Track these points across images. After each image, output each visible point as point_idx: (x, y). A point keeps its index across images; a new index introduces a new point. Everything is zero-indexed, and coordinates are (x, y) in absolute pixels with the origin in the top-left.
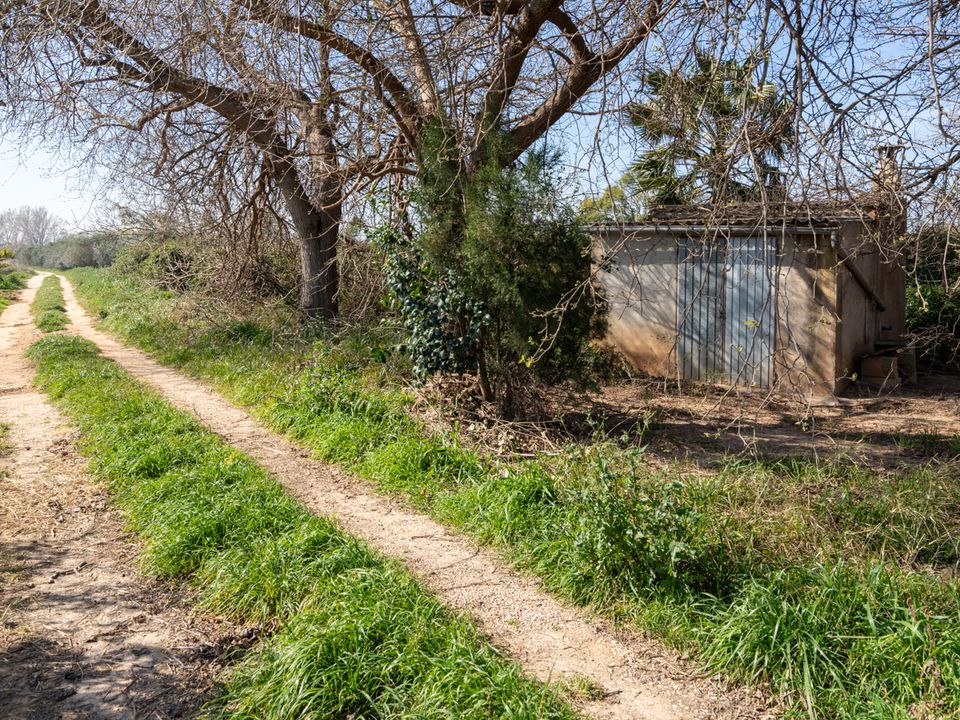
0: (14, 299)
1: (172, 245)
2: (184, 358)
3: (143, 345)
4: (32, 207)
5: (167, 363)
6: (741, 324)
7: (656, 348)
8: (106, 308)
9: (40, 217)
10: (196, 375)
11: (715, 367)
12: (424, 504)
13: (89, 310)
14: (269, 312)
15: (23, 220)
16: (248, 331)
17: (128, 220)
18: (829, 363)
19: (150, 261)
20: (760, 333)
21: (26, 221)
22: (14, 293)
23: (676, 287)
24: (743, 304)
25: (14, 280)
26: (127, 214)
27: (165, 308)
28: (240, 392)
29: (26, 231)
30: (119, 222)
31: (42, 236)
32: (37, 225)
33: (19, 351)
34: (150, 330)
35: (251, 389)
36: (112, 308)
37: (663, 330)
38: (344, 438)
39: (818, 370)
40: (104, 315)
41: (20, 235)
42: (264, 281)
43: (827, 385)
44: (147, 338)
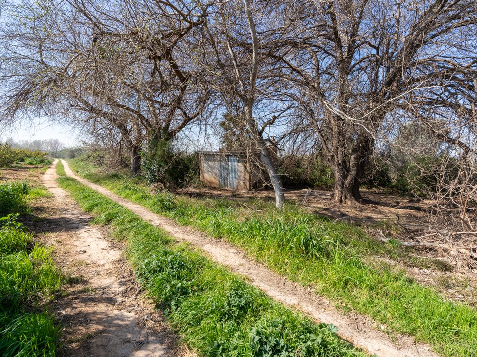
0: (49, 167)
1: (98, 153)
2: (98, 181)
3: (88, 179)
4: (53, 139)
5: (93, 182)
6: (231, 175)
7: (213, 180)
8: (78, 170)
9: (56, 142)
10: (100, 185)
11: (225, 185)
12: (139, 204)
13: (73, 171)
14: (123, 171)
15: (50, 143)
16: (115, 176)
17: (85, 145)
18: (248, 184)
19: (92, 157)
20: (235, 177)
21: (51, 143)
22: (49, 166)
23: (218, 167)
24: (232, 171)
25: (49, 162)
26: (85, 143)
27: (94, 170)
28: (110, 187)
29: (51, 146)
30: (82, 146)
31: (57, 148)
32: (55, 144)
33: (53, 180)
34: (90, 175)
35: (112, 187)
36: (80, 170)
37: (216, 177)
38: (128, 194)
39: (246, 185)
40: (77, 172)
41: (49, 148)
42: (124, 163)
43: (247, 189)
44: (89, 177)
